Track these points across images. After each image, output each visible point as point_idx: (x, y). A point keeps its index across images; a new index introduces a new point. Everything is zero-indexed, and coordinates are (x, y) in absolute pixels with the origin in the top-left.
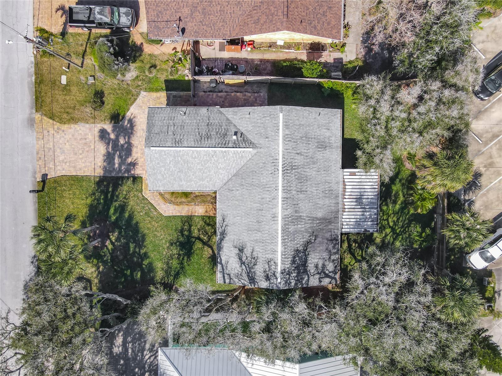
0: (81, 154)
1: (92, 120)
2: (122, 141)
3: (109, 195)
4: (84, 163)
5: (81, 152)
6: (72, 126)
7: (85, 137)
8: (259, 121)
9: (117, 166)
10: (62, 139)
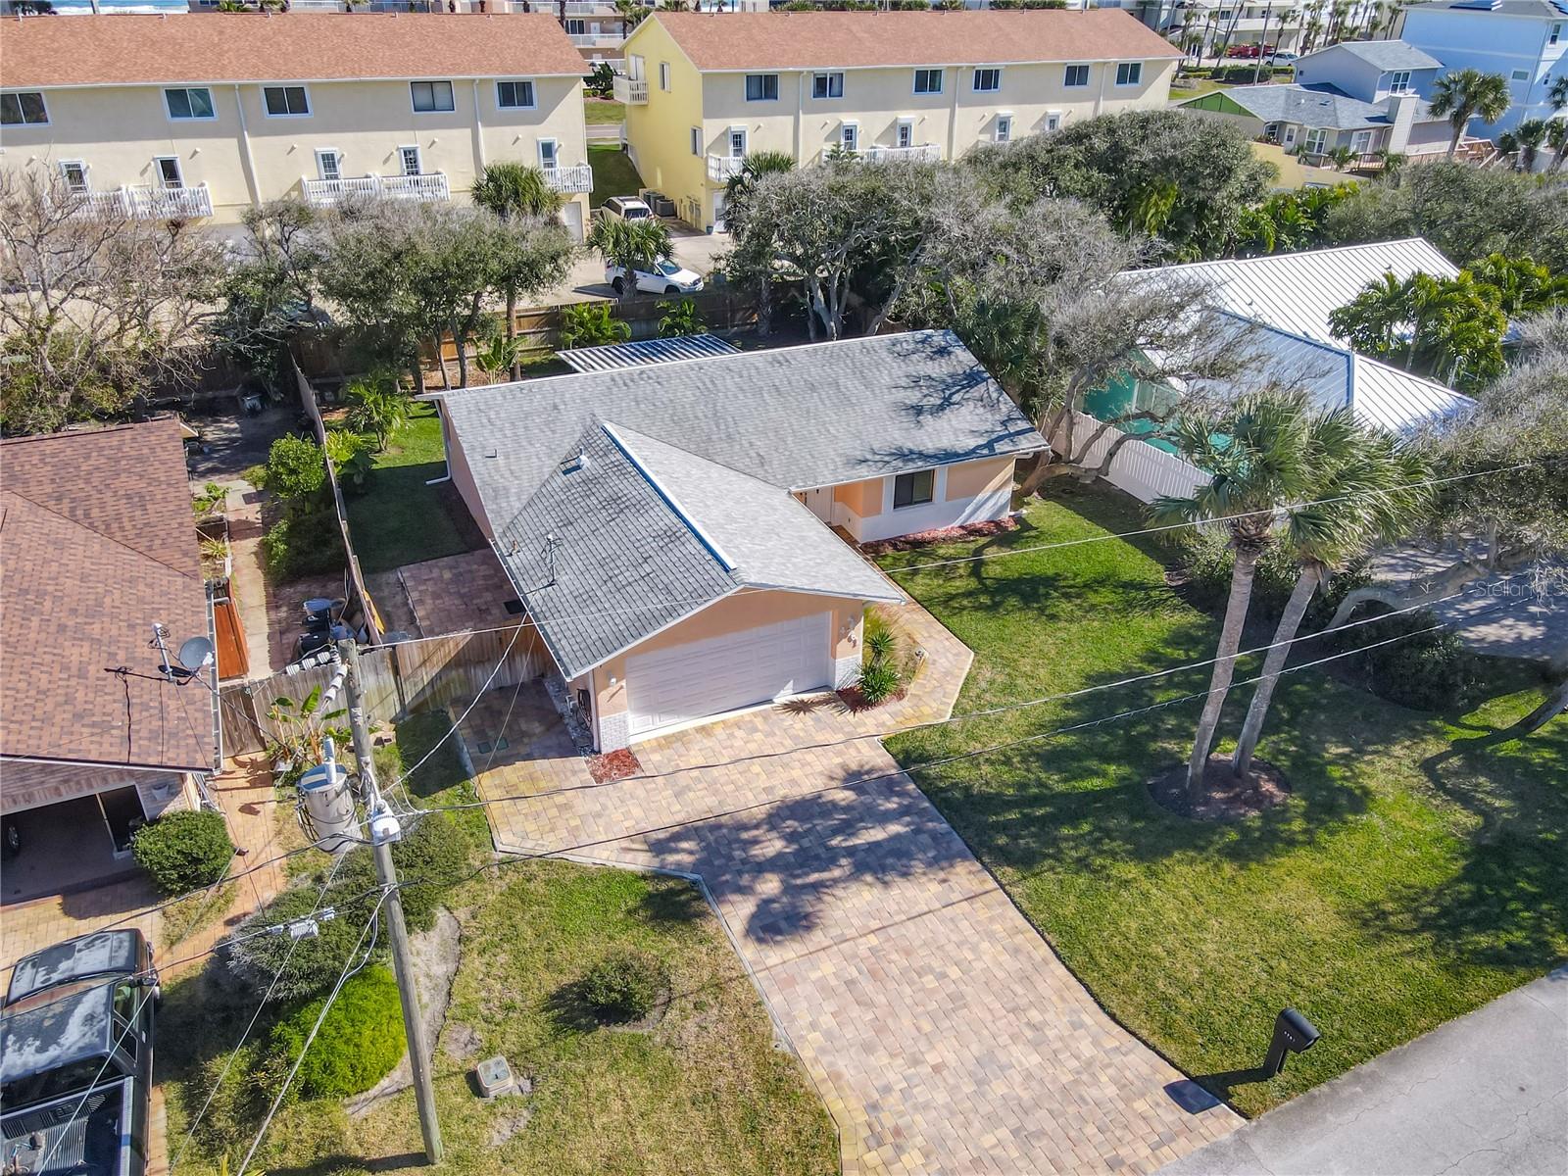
0: (944, 976)
1: (737, 990)
2: (773, 846)
3: (1040, 812)
4: (974, 949)
5: (929, 981)
6: (817, 1072)
7: (843, 988)
8: (508, 433)
9: (895, 828)
10: (921, 1094)
